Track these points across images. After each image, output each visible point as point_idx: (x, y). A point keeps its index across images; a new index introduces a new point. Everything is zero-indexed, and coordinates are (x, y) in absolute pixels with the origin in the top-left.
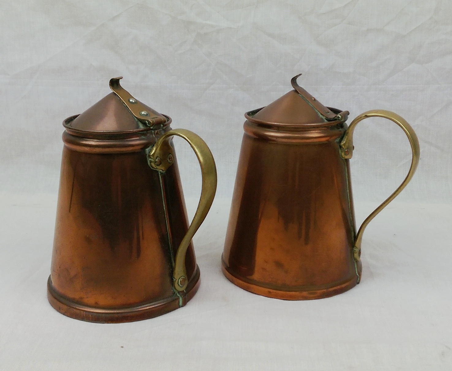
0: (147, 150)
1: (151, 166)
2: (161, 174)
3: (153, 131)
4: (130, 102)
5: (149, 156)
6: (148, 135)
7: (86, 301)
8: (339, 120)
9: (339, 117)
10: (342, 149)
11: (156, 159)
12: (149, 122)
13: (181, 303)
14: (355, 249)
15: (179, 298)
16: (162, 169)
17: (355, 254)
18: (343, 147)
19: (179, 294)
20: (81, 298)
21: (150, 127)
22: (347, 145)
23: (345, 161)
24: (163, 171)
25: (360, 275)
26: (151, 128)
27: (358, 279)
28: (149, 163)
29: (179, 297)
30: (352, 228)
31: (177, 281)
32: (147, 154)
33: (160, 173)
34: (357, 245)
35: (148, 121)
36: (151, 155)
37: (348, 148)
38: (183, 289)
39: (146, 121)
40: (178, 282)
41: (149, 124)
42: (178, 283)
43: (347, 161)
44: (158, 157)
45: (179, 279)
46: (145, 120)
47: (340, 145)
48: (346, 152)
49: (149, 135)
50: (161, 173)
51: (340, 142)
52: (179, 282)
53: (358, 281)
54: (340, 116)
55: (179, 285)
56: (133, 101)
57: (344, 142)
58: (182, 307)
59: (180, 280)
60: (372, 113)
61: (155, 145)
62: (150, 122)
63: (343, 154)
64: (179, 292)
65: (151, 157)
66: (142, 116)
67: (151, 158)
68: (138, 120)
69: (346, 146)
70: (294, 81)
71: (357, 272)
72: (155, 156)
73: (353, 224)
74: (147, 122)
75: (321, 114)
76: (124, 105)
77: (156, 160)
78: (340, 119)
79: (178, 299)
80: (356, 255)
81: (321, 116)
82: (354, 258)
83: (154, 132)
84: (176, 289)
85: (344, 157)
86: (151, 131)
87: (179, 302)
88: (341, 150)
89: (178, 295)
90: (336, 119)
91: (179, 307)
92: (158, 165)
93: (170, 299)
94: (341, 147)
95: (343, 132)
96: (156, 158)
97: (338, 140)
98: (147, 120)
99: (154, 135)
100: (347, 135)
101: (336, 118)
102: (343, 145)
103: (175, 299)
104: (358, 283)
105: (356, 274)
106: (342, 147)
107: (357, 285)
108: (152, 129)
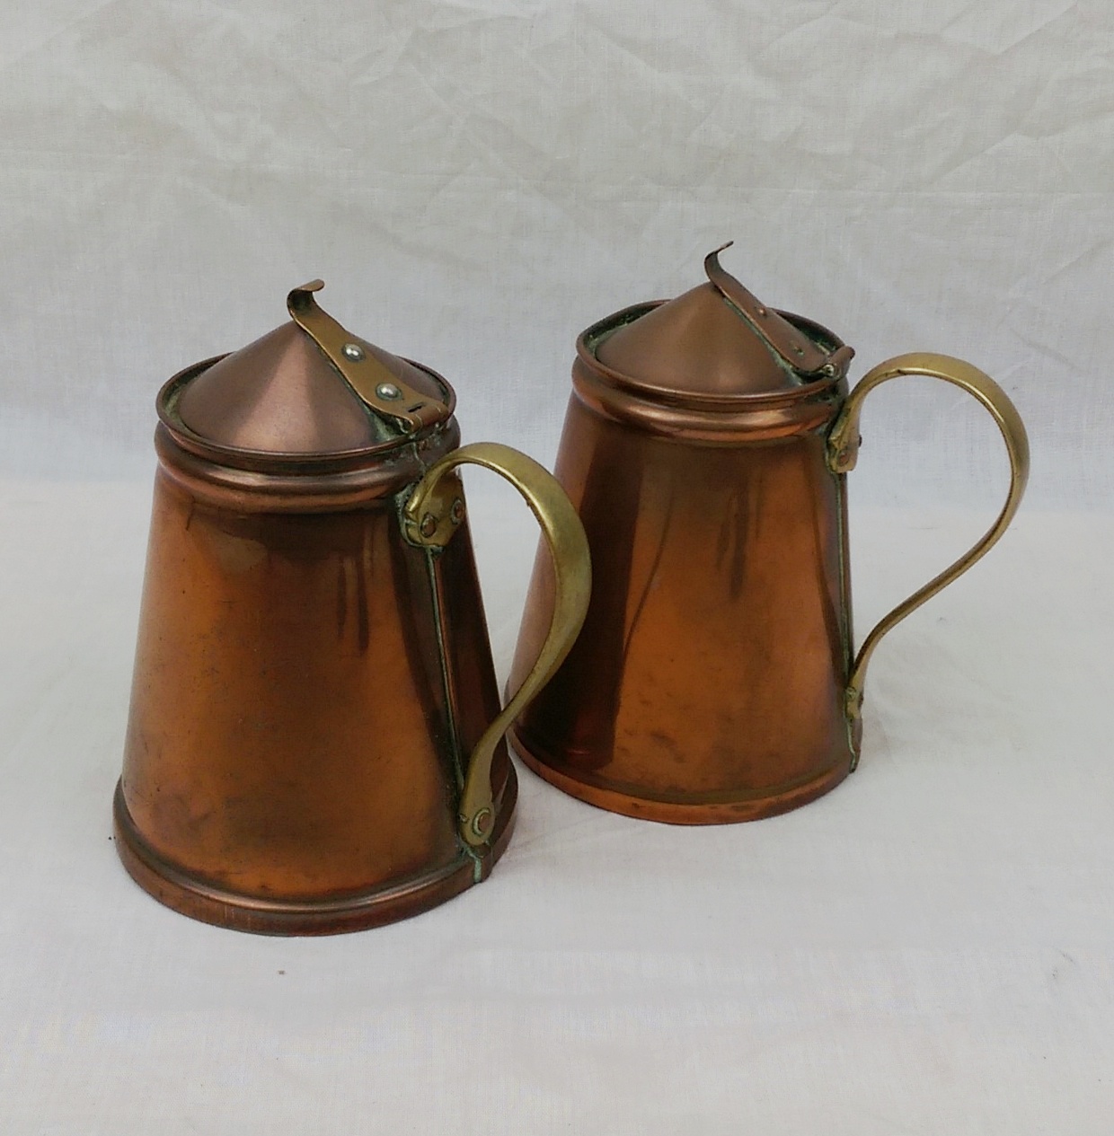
0: (400, 496)
1: (410, 537)
2: (432, 555)
3: (414, 444)
4: (348, 356)
5: (405, 513)
6: (402, 456)
7: (236, 880)
8: (828, 376)
9: (830, 372)
10: (833, 450)
11: (423, 521)
12: (406, 425)
13: (478, 875)
14: (851, 693)
15: (475, 863)
16: (437, 542)
17: (849, 703)
18: (836, 444)
19: (473, 852)
20: (222, 873)
21: (407, 435)
22: (845, 439)
23: (837, 477)
24: (439, 546)
25: (858, 750)
26: (411, 437)
27: (854, 761)
28: (403, 530)
29: (473, 858)
30: (845, 640)
31: (470, 822)
32: (399, 508)
33: (430, 553)
34: (855, 682)
35: (403, 420)
36: (411, 510)
37: (846, 448)
38: (484, 839)
39: (398, 420)
40: (473, 824)
41: (405, 429)
42: (473, 828)
43: (843, 477)
44: (428, 513)
45: (476, 816)
46: (395, 416)
47: (827, 442)
48: (843, 456)
49: (405, 455)
50: (434, 553)
51: (829, 432)
52: (476, 824)
53: (853, 766)
54: (832, 369)
55: (474, 831)
56: (356, 353)
57: (839, 434)
58: (481, 881)
59: (477, 819)
60: (914, 367)
61: (422, 482)
62: (409, 423)
63: (834, 462)
64: (473, 848)
65: (411, 515)
66: (382, 399)
67: (411, 519)
68: (374, 412)
69: (842, 443)
70: (711, 261)
71: (851, 746)
72: (422, 511)
73: (849, 630)
74: (400, 423)
75: (783, 357)
76: (331, 364)
77: (424, 524)
78: (832, 375)
79: (472, 863)
80: (852, 706)
81: (781, 361)
82: (846, 713)
83: (418, 445)
84: (466, 842)
85: (834, 469)
86: (408, 444)
87: (473, 871)
88: (830, 453)
89: (471, 855)
90: (821, 376)
91: (475, 883)
92: (427, 536)
93: (452, 868)
94: (829, 445)
95: (836, 407)
96: (424, 519)
97: (823, 429)
98: (399, 418)
99: (416, 454)
100: (846, 416)
101: (821, 371)
102: (835, 441)
103: (465, 866)
104: (853, 771)
105: (849, 750)
106: (834, 446)
107: (851, 776)
108: (412, 440)
